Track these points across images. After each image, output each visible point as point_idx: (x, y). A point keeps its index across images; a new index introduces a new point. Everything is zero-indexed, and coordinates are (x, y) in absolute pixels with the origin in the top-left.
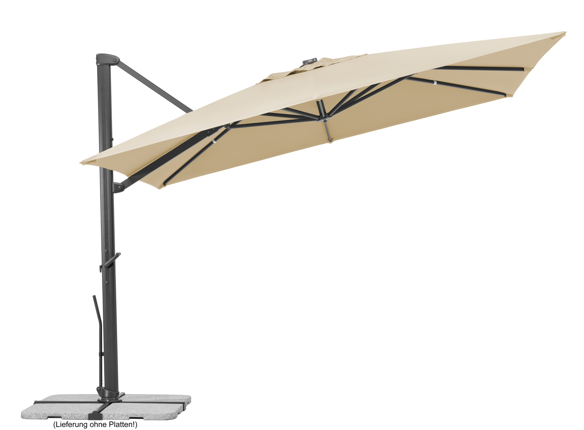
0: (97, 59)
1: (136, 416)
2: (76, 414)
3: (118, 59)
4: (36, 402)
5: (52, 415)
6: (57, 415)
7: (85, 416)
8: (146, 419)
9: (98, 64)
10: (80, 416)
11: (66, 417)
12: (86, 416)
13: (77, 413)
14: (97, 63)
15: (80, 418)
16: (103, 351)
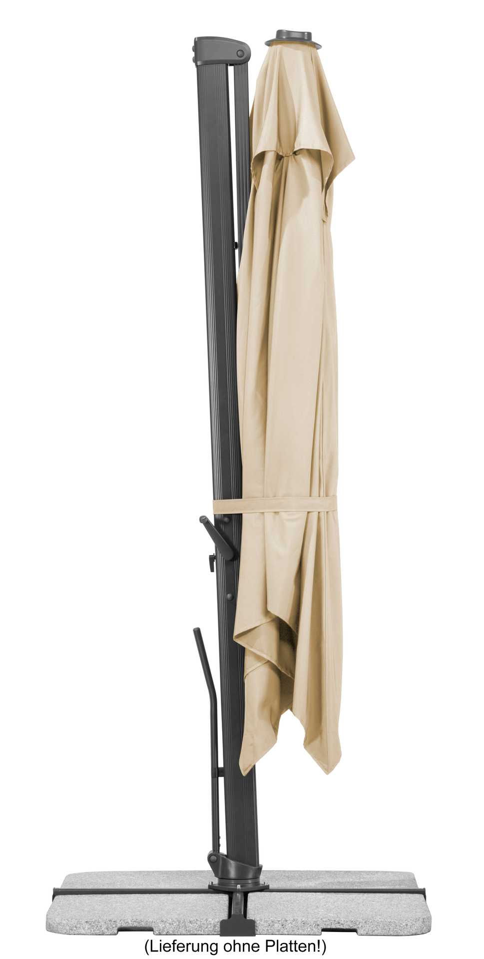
0: (195, 49)
1: (338, 926)
2: (190, 922)
3: (247, 49)
4: (57, 893)
5: (130, 924)
6: (143, 925)
7: (212, 926)
8: (365, 932)
9: (199, 63)
10: (200, 927)
11: (164, 928)
12: (215, 926)
13: (192, 919)
14: (195, 60)
15: (199, 932)
16: (221, 764)
